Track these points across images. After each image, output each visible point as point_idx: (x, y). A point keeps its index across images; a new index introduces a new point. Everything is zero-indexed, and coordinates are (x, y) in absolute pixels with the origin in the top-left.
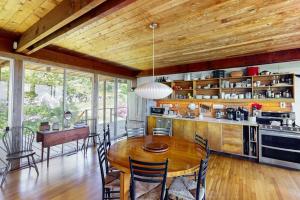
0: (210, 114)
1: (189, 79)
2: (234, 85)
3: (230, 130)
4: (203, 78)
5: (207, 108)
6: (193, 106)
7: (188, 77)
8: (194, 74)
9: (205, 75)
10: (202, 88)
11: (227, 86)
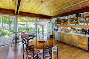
0: (75, 31)
1: (67, 18)
2: (85, 20)
3: (82, 38)
4: (72, 17)
5: (74, 29)
6: (69, 28)
7: (67, 17)
8: (69, 16)
9: (73, 16)
10: (72, 21)
11: (82, 20)
